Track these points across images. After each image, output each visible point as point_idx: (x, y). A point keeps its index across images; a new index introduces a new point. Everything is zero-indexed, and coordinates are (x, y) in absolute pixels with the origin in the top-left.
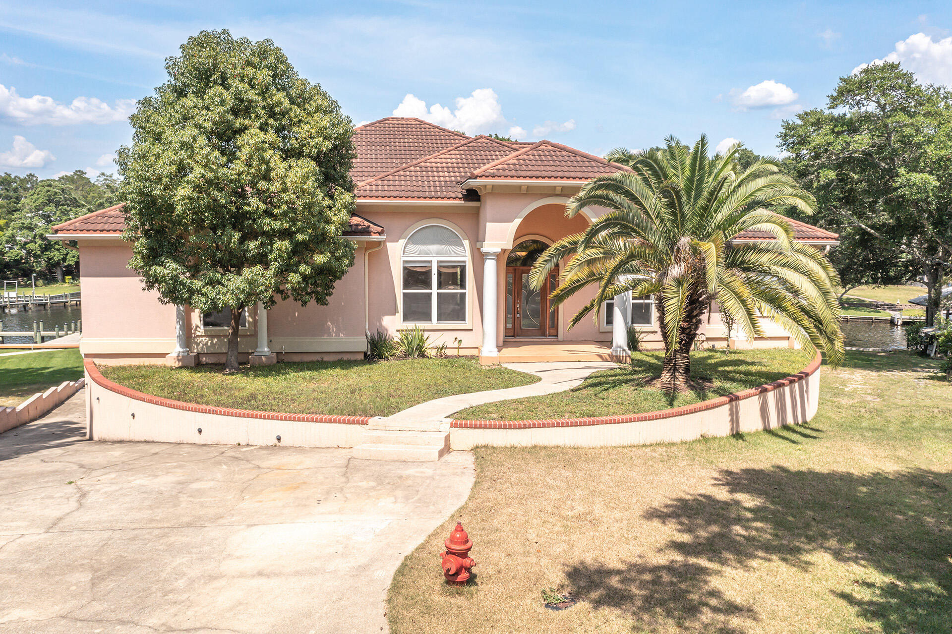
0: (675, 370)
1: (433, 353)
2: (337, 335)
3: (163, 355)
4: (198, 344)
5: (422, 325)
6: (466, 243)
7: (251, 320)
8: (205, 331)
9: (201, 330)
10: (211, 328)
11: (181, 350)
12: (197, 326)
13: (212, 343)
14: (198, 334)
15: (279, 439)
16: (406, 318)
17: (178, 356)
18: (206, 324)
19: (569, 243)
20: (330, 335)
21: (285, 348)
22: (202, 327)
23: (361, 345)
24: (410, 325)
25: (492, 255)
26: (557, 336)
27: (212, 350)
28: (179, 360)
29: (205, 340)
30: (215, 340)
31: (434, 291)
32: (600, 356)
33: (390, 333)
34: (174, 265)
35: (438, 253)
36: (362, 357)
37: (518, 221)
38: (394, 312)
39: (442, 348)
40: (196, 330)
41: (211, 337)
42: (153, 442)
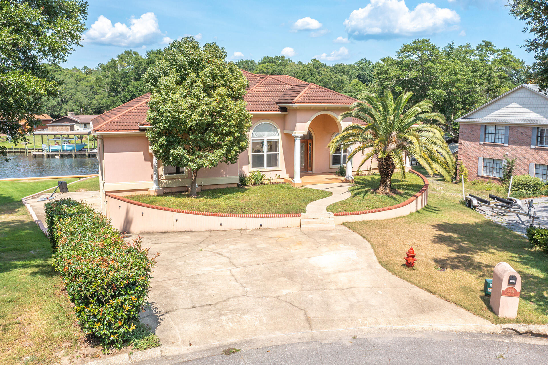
0: (386, 186)
1: (266, 182)
2: (226, 176)
3: (147, 190)
4: (162, 184)
5: (260, 169)
6: (279, 131)
7: (187, 171)
8: (165, 177)
9: (164, 177)
10: (168, 175)
11: (157, 187)
12: (162, 175)
13: (168, 182)
14: (162, 178)
15: (261, 226)
16: (253, 166)
17: (156, 190)
18: (165, 174)
19: (346, 134)
20: (222, 176)
21: (203, 184)
22: (164, 175)
23: (236, 180)
24: (255, 169)
25: (299, 137)
26: (312, 171)
27: (168, 186)
28: (156, 192)
29: (165, 181)
30: (170, 181)
31: (265, 153)
32: (342, 180)
33: (246, 173)
34: (182, 150)
35: (268, 136)
36: (236, 185)
37: (310, 122)
38: (248, 163)
39: (270, 179)
40: (161, 177)
41: (168, 179)
42: (191, 231)
